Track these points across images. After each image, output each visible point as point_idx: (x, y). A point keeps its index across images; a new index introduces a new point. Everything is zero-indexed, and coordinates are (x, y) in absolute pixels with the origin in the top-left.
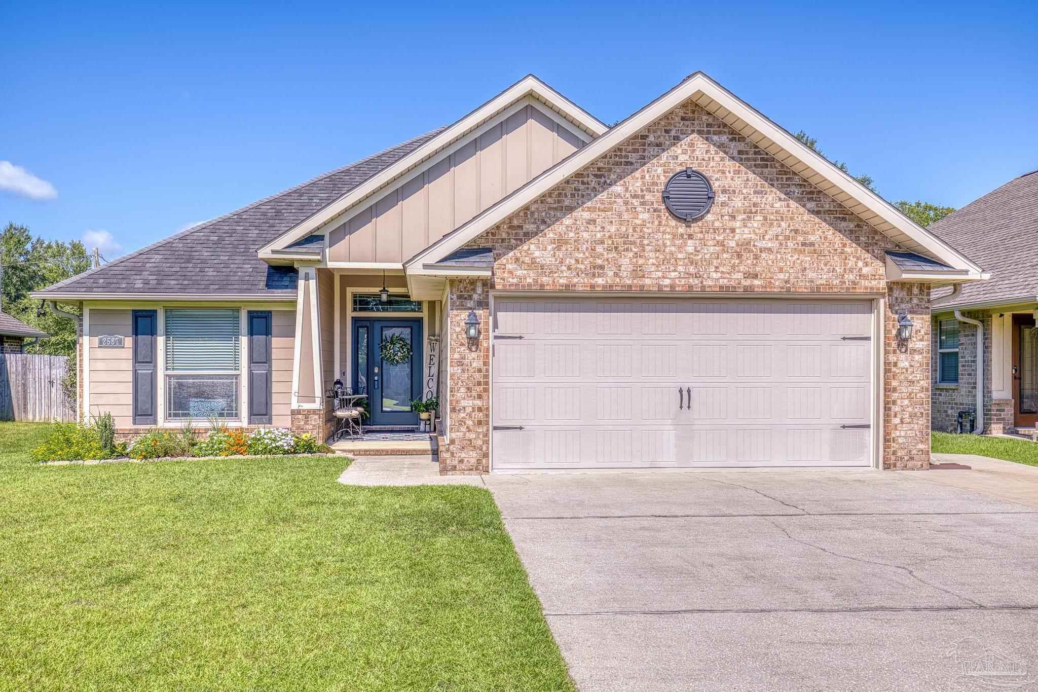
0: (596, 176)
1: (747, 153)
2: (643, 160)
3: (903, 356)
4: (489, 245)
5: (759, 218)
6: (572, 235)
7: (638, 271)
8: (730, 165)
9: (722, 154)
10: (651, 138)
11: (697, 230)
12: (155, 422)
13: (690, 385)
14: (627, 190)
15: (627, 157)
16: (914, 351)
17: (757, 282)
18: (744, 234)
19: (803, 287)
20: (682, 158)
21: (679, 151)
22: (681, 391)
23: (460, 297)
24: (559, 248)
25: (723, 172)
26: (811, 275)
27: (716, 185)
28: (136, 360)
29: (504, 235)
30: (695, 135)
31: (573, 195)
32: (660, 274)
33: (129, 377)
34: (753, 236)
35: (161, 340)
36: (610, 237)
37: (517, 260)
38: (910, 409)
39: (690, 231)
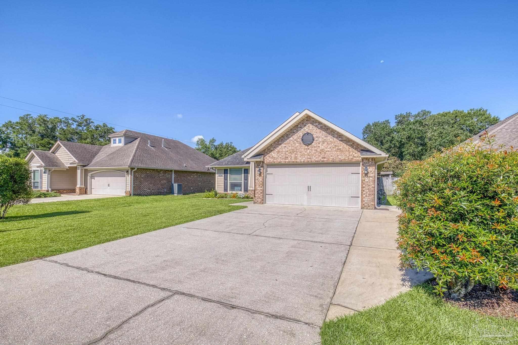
0: (286, 136)
1: (323, 127)
2: (297, 131)
3: (366, 178)
4: (263, 153)
5: (326, 143)
6: (281, 150)
7: (296, 158)
8: (319, 130)
9: (316, 128)
10: (299, 126)
11: (310, 147)
12: (228, 192)
13: (311, 185)
14: (293, 139)
15: (293, 131)
16: (370, 177)
17: (325, 159)
18: (322, 147)
19: (337, 160)
20: (306, 130)
21: (306, 128)
22: (308, 187)
23: (257, 165)
24: (278, 153)
25: (317, 132)
26: (340, 157)
27: (314, 136)
28: (224, 179)
29: (267, 151)
30: (310, 124)
31: (281, 141)
32: (301, 158)
33: (223, 182)
34: (324, 148)
35: (229, 175)
36: (289, 150)
37: (269, 156)
38: (369, 193)
39: (308, 147)
